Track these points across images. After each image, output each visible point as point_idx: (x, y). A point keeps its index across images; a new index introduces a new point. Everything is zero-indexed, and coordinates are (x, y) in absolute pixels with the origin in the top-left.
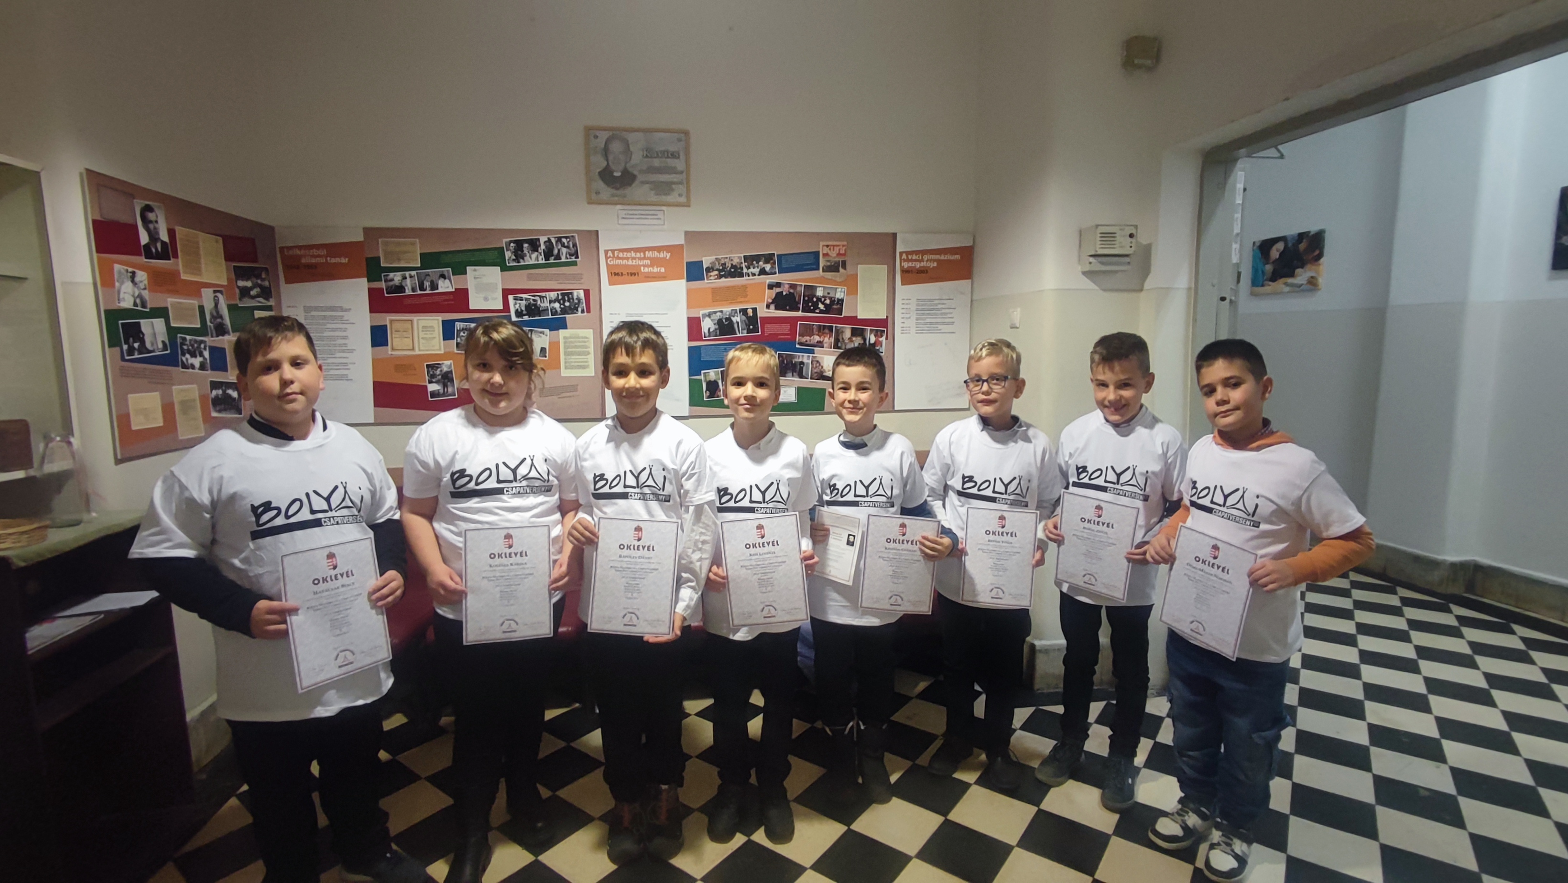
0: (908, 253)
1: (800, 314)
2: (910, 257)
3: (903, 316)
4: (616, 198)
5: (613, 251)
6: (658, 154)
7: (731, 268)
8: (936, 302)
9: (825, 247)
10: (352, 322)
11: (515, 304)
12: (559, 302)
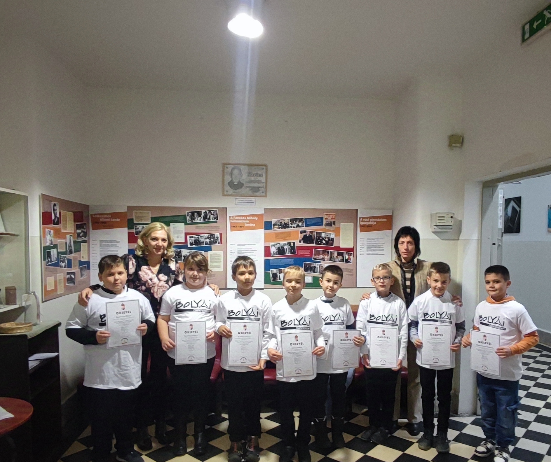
0: (363, 218)
1: (314, 245)
2: (364, 220)
3: (361, 246)
4: (235, 194)
5: (233, 216)
6: (253, 174)
7: (284, 224)
8: (376, 240)
9: (326, 216)
10: (120, 247)
11: (190, 240)
12: (209, 239)
